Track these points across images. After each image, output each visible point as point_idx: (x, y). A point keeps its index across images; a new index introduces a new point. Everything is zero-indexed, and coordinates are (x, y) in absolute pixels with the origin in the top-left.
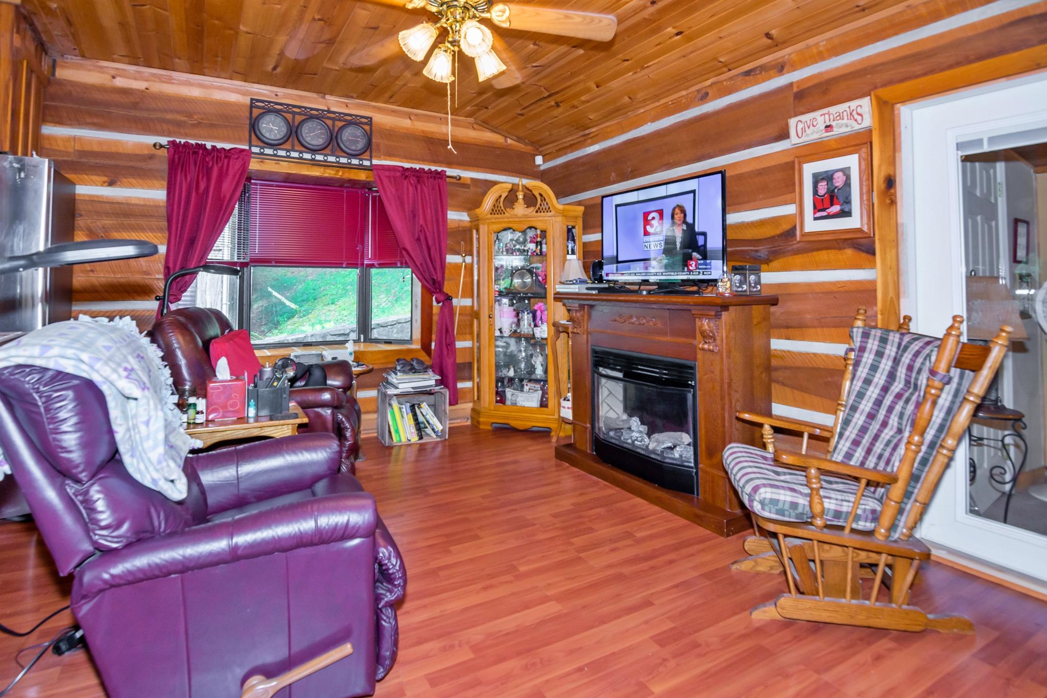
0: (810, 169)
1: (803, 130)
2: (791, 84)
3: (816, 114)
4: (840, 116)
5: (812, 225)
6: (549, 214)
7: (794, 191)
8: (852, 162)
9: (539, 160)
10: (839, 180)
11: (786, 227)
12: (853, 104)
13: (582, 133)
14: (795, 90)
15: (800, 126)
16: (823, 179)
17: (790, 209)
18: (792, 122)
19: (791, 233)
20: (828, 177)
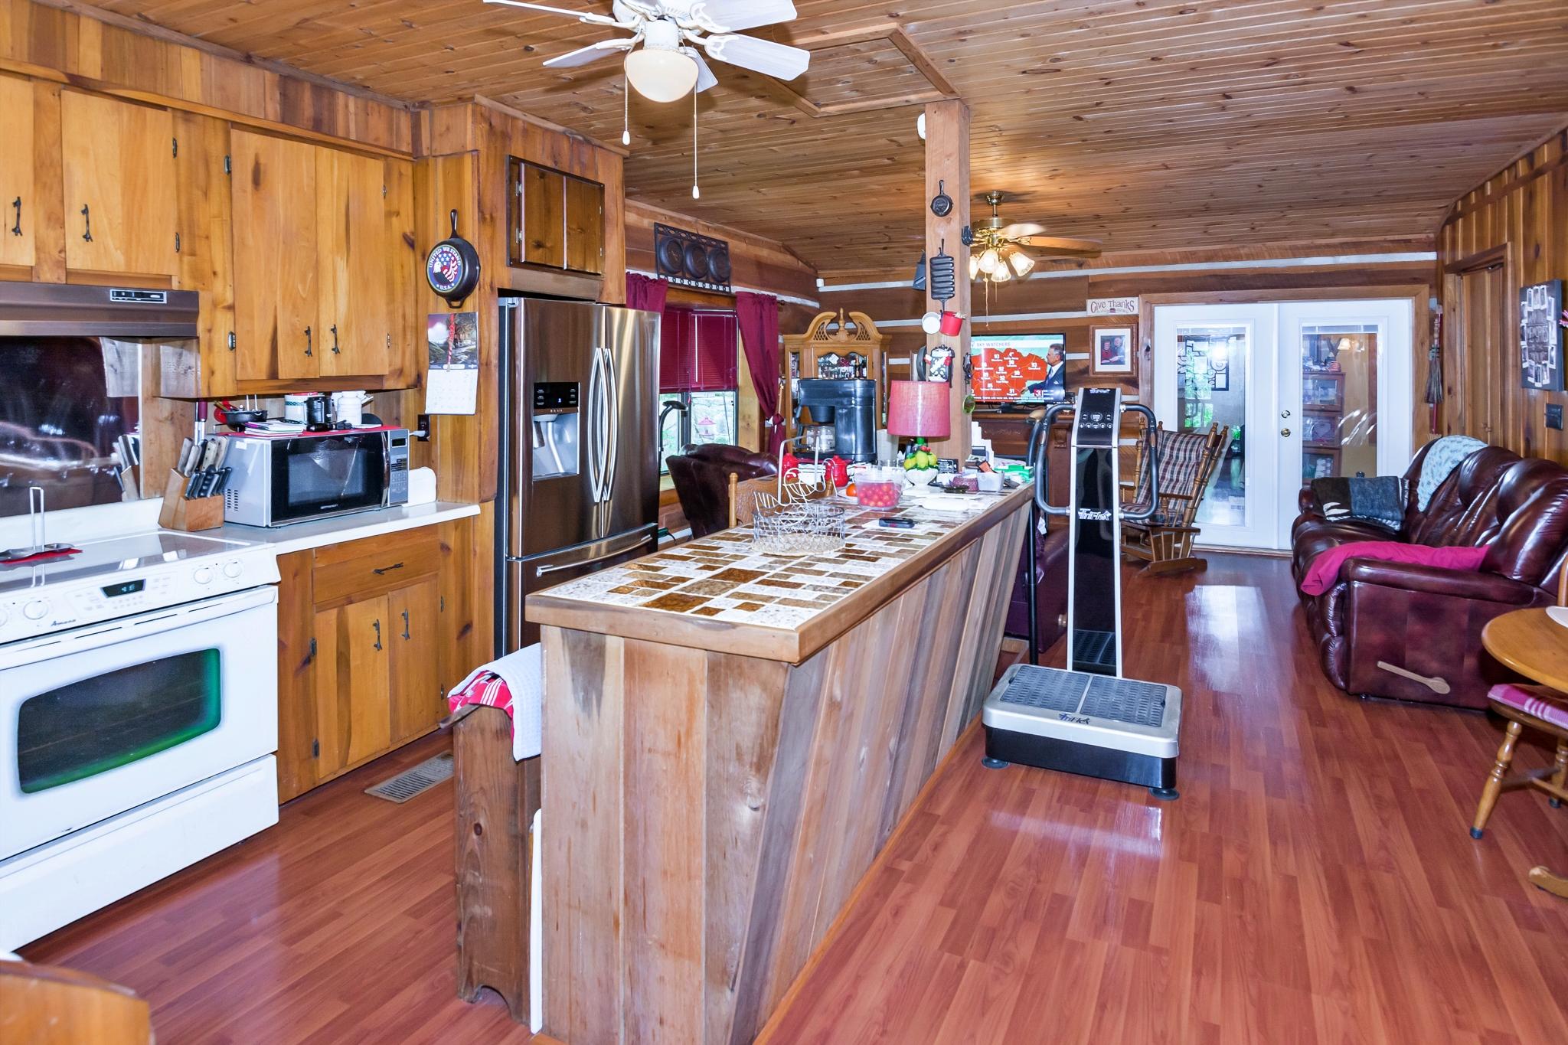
0: (1100, 333)
1: (1096, 308)
2: (1087, 277)
3: (1106, 300)
4: (1120, 304)
5: (1100, 368)
6: (868, 341)
7: (1089, 345)
8: (1126, 333)
9: (820, 282)
10: (1118, 341)
11: (1081, 367)
12: (1129, 299)
13: (882, 269)
14: (1090, 281)
15: (1094, 305)
16: (1108, 340)
17: (1085, 356)
18: (1089, 302)
19: (1086, 371)
20: (1111, 339)
